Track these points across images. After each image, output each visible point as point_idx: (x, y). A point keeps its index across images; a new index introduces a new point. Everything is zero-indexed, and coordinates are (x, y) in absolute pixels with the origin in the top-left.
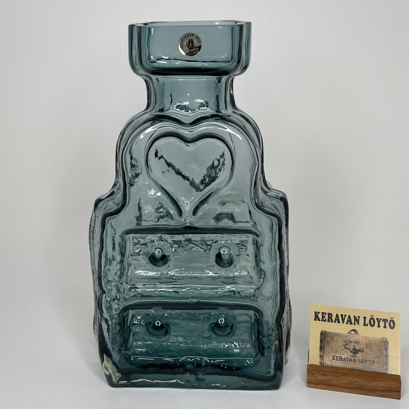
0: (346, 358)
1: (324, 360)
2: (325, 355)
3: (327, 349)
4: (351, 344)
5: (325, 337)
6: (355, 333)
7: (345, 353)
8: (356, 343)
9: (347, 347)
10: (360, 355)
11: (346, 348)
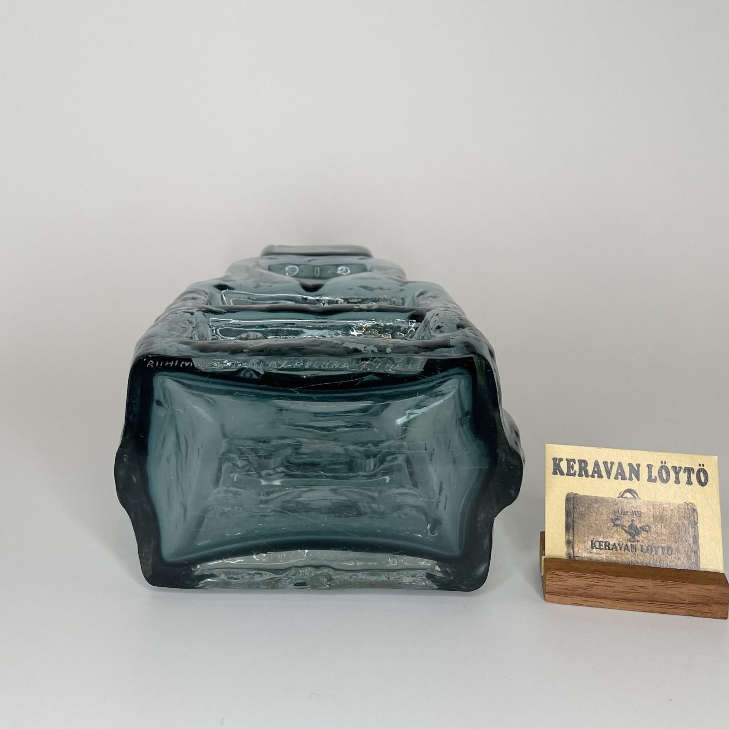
0: (616, 545)
1: (576, 549)
2: (577, 540)
3: (580, 526)
4: (627, 516)
5: (574, 507)
6: (632, 497)
7: (615, 534)
8: (636, 514)
9: (618, 522)
10: (643, 537)
11: (617, 525)
